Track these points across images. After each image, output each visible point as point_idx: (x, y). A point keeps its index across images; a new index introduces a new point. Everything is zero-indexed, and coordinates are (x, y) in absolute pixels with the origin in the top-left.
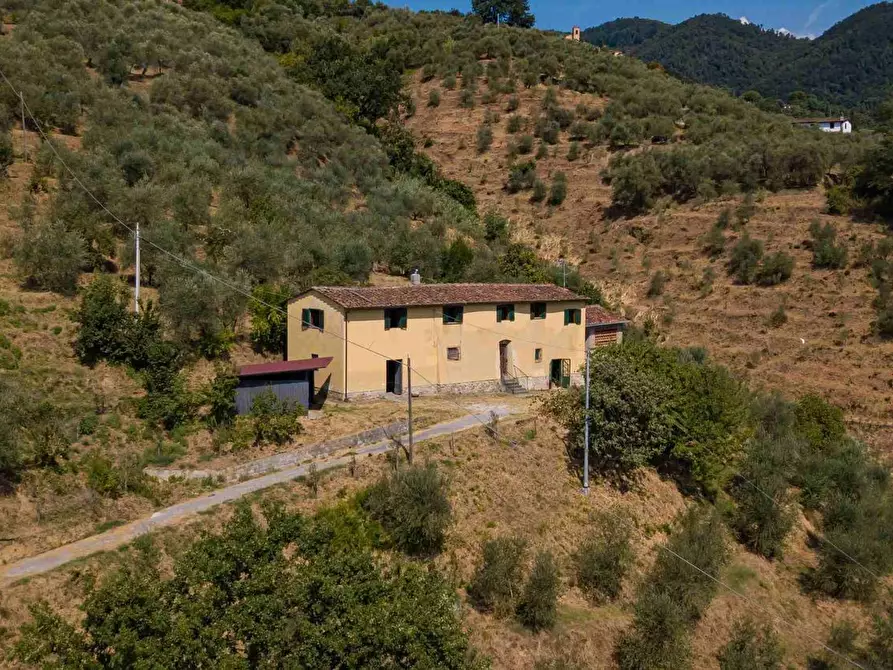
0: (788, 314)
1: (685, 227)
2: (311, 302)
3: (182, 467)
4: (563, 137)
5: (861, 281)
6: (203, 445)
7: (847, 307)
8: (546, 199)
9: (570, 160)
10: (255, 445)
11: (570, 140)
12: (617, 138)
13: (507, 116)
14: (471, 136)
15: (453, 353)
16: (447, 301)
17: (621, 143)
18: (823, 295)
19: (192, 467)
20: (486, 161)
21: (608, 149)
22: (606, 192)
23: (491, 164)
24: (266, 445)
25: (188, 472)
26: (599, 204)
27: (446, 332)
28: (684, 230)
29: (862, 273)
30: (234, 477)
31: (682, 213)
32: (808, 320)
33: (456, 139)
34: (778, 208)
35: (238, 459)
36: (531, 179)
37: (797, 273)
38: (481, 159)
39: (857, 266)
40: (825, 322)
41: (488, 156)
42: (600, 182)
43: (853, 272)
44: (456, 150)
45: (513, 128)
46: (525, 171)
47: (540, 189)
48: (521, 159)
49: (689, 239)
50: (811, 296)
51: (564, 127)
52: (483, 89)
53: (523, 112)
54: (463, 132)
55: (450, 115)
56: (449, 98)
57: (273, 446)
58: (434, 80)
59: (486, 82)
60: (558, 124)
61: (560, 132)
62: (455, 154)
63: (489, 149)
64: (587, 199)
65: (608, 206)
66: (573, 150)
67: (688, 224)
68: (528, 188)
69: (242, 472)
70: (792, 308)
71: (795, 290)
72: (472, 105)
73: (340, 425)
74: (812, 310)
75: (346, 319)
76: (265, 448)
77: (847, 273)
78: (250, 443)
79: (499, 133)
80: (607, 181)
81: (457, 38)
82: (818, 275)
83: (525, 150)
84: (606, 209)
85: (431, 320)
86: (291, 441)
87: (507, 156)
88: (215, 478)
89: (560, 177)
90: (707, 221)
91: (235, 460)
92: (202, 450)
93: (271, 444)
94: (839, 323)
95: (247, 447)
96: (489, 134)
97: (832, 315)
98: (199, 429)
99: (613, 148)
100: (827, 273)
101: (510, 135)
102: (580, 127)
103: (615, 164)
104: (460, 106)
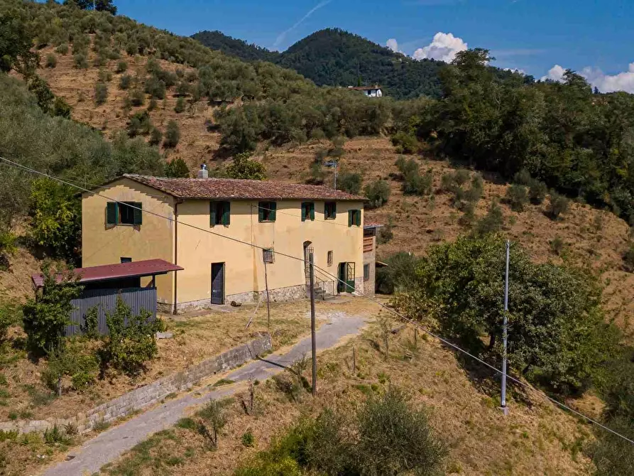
0: (394, 232)
1: (286, 164)
2: (121, 193)
3: (12, 417)
4: (169, 94)
5: (444, 204)
6: (29, 381)
7: (439, 225)
8: (162, 143)
9: (177, 112)
10: (101, 377)
11: (174, 96)
12: (215, 95)
13: (119, 76)
14: (88, 91)
15: (268, 255)
16: (262, 195)
17: (219, 100)
18: (419, 216)
19: (26, 416)
20: (104, 111)
21: (209, 104)
22: (212, 138)
23: (109, 114)
24: (114, 376)
25: (21, 423)
26: (208, 147)
27: (261, 231)
28: (285, 167)
29: (443, 198)
30: (87, 427)
31: (281, 154)
32: (410, 236)
33: (74, 93)
34: (360, 149)
35: (88, 401)
36: (149, 126)
37: (392, 199)
38: (100, 110)
39: (438, 192)
40: (425, 237)
41: (106, 107)
42: (206, 130)
43: (437, 197)
44: (76, 102)
45: (124, 85)
46: (141, 119)
47: (157, 134)
48: (134, 111)
49: (290, 174)
50: (408, 217)
51: (169, 85)
52: (93, 55)
53: (131, 72)
54: (80, 88)
55: (66, 74)
56: (64, 61)
57: (124, 378)
58: (47, 48)
59: (94, 50)
60: (164, 83)
61: (165, 90)
62: (75, 105)
63: (104, 102)
64: (197, 143)
65: (216, 149)
66: (179, 103)
67: (289, 163)
68: (146, 134)
69: (95, 418)
70: (395, 226)
71: (393, 213)
72: (86, 67)
73: (196, 345)
74: (411, 228)
75: (176, 213)
76: (114, 380)
77: (432, 198)
78: (94, 373)
79: (113, 90)
80: (213, 129)
81: (62, 17)
82: (410, 200)
83: (138, 103)
84: (215, 151)
85: (249, 216)
86: (145, 370)
87: (122, 108)
88: (62, 430)
89: (172, 125)
90: (304, 160)
91: (82, 401)
92: (30, 389)
93: (120, 374)
94: (436, 238)
95: (92, 382)
96: (105, 89)
97: (429, 232)
98: (15, 359)
99: (212, 103)
100: (416, 199)
101: (122, 91)
102: (182, 86)
103: (218, 115)
104: (76, 67)
